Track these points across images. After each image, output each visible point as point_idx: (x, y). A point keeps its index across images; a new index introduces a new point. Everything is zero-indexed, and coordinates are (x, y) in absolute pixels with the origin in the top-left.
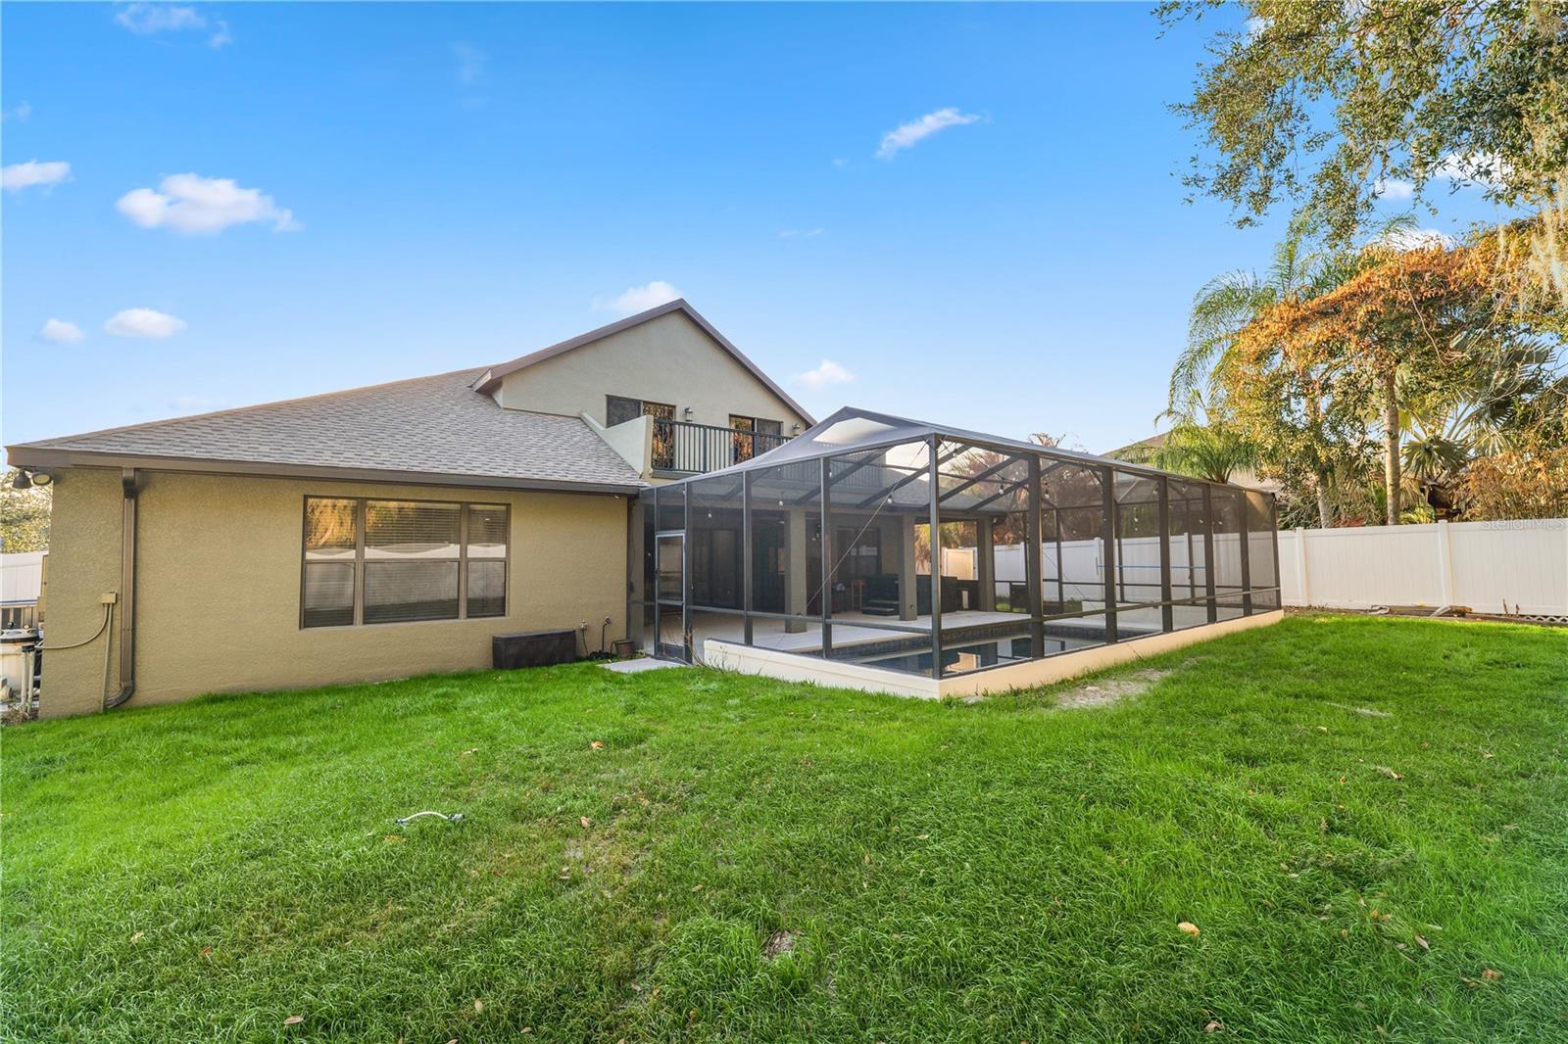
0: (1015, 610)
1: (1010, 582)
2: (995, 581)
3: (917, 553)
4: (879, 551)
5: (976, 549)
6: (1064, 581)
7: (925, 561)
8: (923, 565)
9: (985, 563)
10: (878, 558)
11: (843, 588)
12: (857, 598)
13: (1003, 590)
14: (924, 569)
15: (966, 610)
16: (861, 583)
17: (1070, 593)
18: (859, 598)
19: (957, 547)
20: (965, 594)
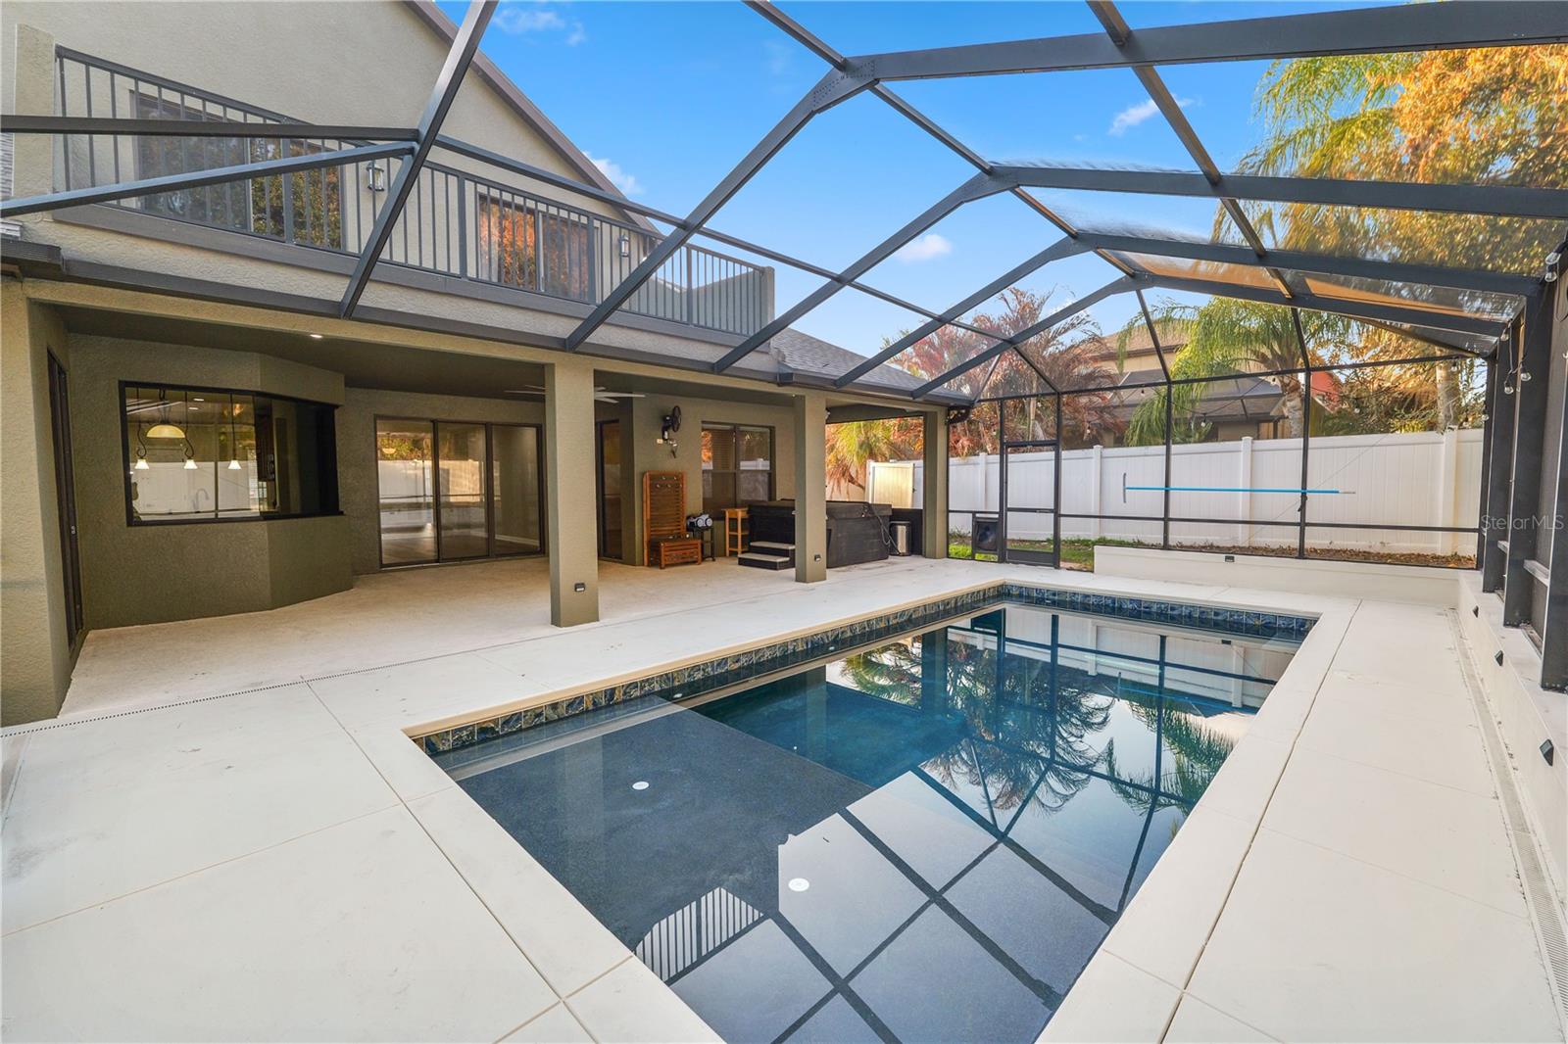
0: (977, 556)
1: (974, 513)
2: (948, 511)
3: (829, 468)
4: (773, 465)
5: (920, 463)
6: (1062, 512)
7: (843, 481)
8: (839, 486)
9: (933, 482)
10: (771, 475)
11: (710, 523)
12: (734, 538)
13: (962, 524)
14: (838, 492)
15: (904, 555)
16: (740, 514)
17: (1070, 530)
18: (737, 536)
19: (887, 460)
20: (902, 531)
